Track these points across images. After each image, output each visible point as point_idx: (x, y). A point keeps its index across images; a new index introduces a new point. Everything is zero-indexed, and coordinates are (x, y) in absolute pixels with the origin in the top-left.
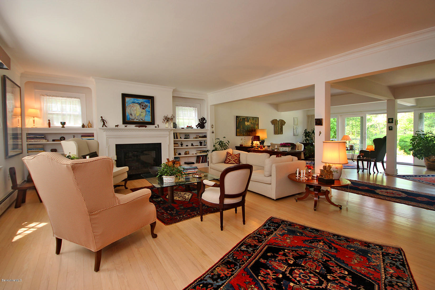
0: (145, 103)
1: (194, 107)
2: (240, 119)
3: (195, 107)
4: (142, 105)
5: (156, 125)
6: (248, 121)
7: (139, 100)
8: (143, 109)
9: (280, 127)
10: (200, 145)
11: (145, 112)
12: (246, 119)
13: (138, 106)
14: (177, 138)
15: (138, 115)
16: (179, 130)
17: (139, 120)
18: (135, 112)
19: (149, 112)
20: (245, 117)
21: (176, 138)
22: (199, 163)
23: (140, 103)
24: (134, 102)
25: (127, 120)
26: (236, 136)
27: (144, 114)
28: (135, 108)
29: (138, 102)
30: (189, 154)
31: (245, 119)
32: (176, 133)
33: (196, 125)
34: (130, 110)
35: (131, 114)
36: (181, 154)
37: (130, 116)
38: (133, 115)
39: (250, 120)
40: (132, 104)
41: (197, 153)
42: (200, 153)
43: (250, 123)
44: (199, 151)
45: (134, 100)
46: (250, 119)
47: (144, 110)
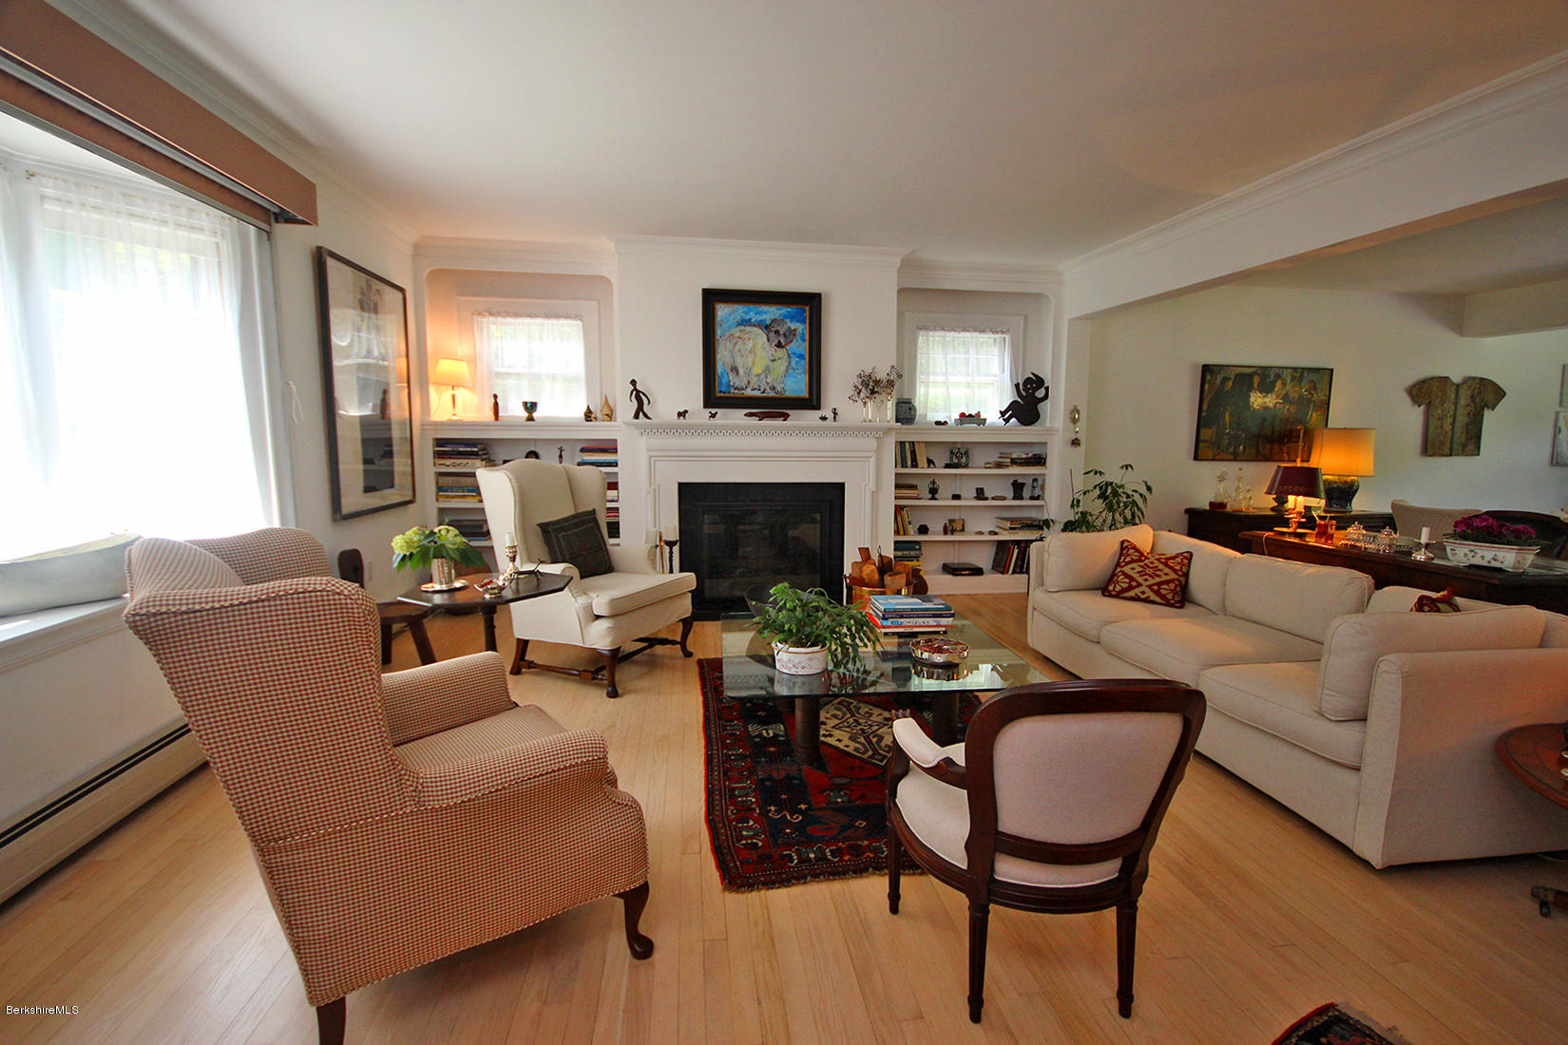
0: (788, 321)
1: (997, 332)
2: (1225, 380)
3: (1003, 333)
4: (777, 332)
5: (827, 412)
6: (1266, 388)
7: (766, 313)
8: (779, 345)
9: (1462, 419)
10: (1014, 499)
11: (786, 357)
12: (1256, 380)
13: (760, 336)
14: (915, 465)
15: (758, 370)
16: (926, 428)
17: (764, 392)
18: (750, 359)
19: (801, 357)
20: (1250, 370)
21: (909, 463)
22: (1003, 573)
23: (768, 322)
24: (744, 323)
25: (721, 392)
26: (1196, 458)
27: (781, 367)
28: (750, 344)
29: (762, 321)
30: (963, 530)
31: (1249, 377)
32: (913, 442)
33: (1003, 410)
34: (732, 352)
35: (735, 370)
36: (928, 529)
37: (731, 378)
38: (741, 371)
39: (1279, 384)
40: (738, 329)
41: (997, 530)
42: (1011, 528)
43: (1277, 397)
44: (1007, 519)
45: (746, 313)
46: (1278, 377)
47: (781, 352)
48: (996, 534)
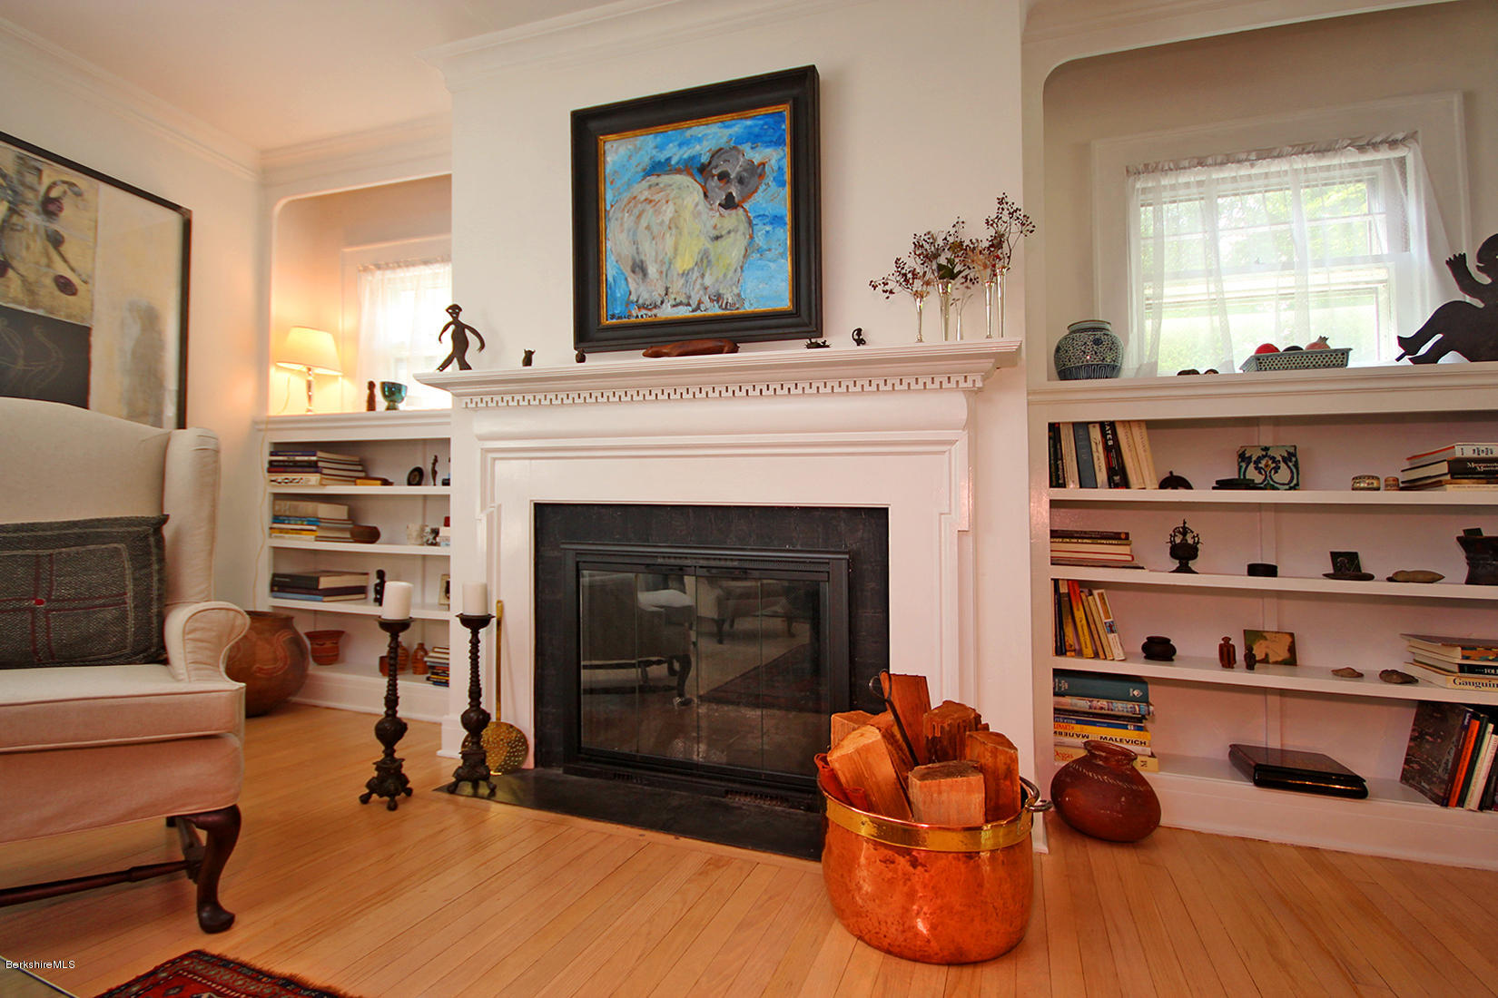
0: (746, 148)
4: (724, 177)
7: (699, 140)
8: (729, 203)
10: (1471, 582)
11: (743, 227)
13: (688, 191)
14: (1121, 481)
15: (685, 262)
16: (1147, 384)
17: (698, 308)
18: (669, 242)
19: (776, 220)
21: (1104, 476)
22: (1444, 802)
23: (704, 159)
24: (658, 168)
25: (613, 317)
27: (733, 249)
28: (669, 211)
29: (692, 158)
30: (1291, 661)
32: (1112, 425)
33: (1409, 338)
34: (635, 234)
35: (639, 268)
36: (1173, 650)
37: (632, 286)
38: (652, 270)
40: (645, 184)
41: (1411, 671)
42: (1462, 668)
44: (1449, 643)
45: (660, 148)
47: (733, 219)
48: (1408, 680)
